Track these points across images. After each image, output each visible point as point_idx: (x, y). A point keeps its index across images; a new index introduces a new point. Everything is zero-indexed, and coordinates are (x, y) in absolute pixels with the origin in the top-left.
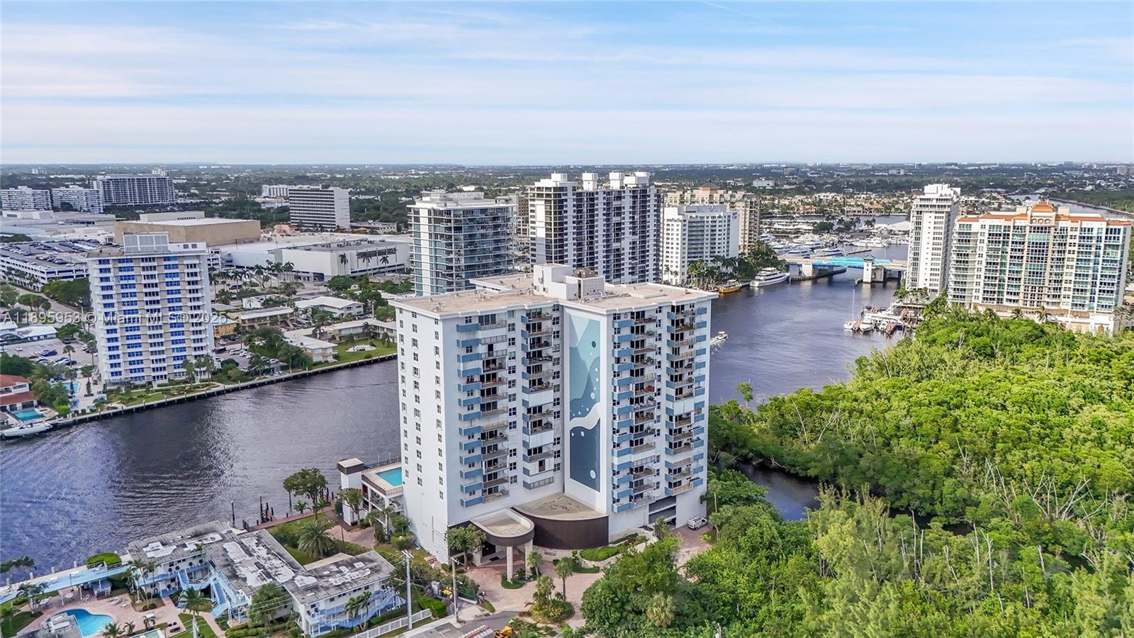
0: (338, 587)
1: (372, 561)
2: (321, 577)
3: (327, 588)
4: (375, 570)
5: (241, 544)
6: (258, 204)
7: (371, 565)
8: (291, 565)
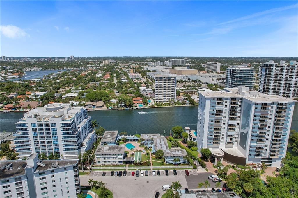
0: (173, 154)
1: (183, 151)
2: (171, 151)
3: (171, 154)
4: (183, 153)
5: (160, 140)
6: (202, 66)
7: (182, 152)
8: (167, 147)
